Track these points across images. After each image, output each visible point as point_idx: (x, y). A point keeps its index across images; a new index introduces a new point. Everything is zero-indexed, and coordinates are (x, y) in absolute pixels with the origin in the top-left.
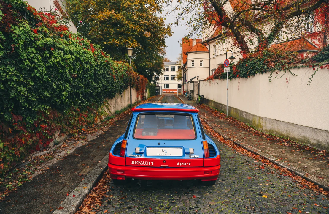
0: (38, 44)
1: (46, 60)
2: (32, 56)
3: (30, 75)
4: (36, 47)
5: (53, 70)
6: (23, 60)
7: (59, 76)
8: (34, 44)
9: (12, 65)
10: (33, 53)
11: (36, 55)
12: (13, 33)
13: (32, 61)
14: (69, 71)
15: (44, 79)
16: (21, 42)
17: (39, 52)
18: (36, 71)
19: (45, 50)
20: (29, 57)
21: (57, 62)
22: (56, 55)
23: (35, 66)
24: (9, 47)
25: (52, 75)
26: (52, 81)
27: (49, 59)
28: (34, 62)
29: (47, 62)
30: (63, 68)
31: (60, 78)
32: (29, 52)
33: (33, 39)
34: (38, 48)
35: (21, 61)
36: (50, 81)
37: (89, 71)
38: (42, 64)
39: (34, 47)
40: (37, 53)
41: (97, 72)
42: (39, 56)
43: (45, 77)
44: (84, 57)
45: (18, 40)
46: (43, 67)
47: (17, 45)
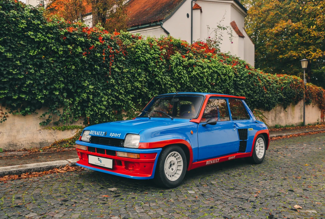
0: (184, 64)
1: (189, 73)
2: (180, 71)
3: (179, 81)
4: (182, 65)
5: (194, 79)
6: (174, 73)
7: (199, 83)
8: (182, 64)
9: (168, 76)
10: (181, 69)
11: (183, 70)
12: (171, 59)
13: (179, 73)
14: (207, 80)
15: (187, 85)
16: (174, 64)
17: (185, 69)
18: (182, 79)
19: (189, 67)
20: (178, 72)
21: (196, 74)
22: (196, 70)
23: (181, 76)
24: (168, 67)
25: (194, 82)
26: (194, 86)
27: (191, 72)
28: (181, 74)
29: (190, 74)
30: (202, 78)
31: (199, 85)
32: (178, 69)
33: (181, 61)
34: (184, 66)
35: (174, 74)
36: (192, 86)
37: (227, 81)
38: (187, 75)
39: (182, 66)
40: (183, 69)
41: (237, 82)
42: (185, 71)
43: (188, 83)
44: (222, 71)
45: (172, 62)
46: (187, 77)
47: (172, 66)
